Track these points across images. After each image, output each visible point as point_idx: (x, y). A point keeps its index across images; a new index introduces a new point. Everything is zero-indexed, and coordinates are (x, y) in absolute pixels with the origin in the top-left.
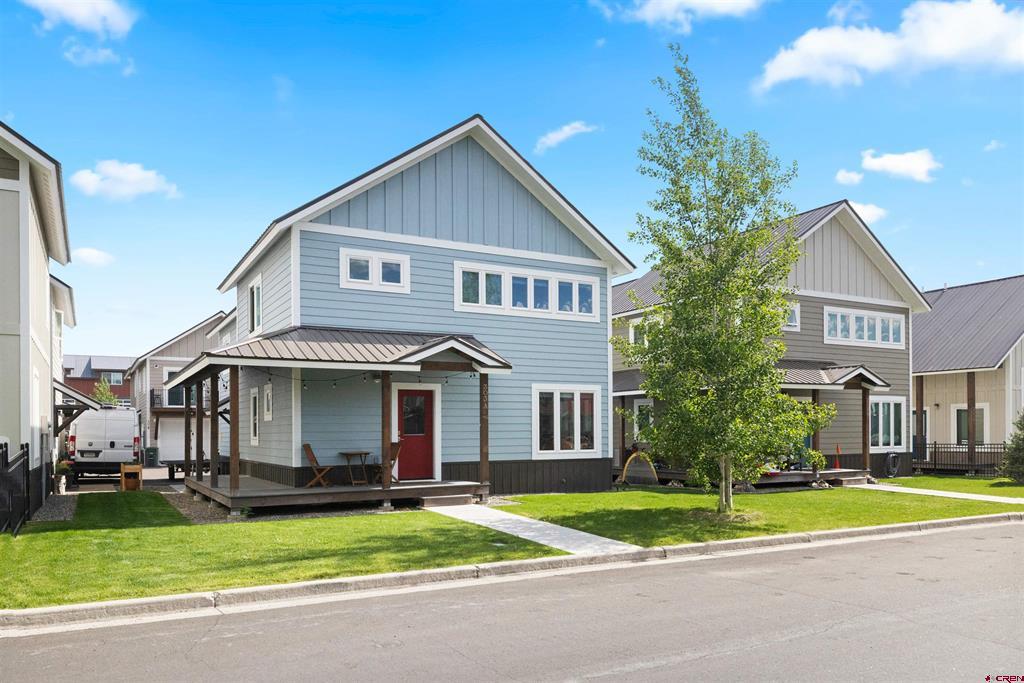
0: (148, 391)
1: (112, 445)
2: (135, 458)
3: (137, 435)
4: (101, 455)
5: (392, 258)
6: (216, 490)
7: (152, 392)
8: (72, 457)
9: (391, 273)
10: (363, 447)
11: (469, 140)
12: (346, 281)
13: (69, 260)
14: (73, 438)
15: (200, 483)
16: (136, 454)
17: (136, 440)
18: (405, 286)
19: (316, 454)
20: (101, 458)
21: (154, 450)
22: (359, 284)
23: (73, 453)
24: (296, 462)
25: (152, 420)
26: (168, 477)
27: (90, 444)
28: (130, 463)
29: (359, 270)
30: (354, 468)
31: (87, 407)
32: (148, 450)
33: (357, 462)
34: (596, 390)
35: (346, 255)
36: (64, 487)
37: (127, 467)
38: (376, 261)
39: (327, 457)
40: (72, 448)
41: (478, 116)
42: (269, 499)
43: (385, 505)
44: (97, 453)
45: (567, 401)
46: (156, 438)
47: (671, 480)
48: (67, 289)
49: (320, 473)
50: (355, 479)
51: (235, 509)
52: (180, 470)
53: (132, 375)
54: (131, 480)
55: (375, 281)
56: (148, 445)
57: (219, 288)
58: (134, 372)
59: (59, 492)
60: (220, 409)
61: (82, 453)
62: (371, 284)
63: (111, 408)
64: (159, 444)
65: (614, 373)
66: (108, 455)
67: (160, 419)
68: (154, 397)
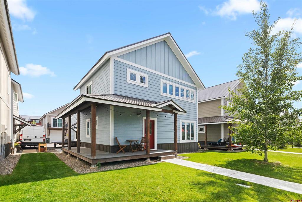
0: (47, 123)
1: (36, 137)
2: (44, 141)
3: (44, 134)
4: (31, 140)
5: (143, 75)
6: (79, 154)
7: (48, 123)
8: (21, 141)
9: (142, 80)
10: (135, 138)
11: (164, 42)
12: (129, 80)
13: (19, 74)
14: (22, 135)
15: (70, 150)
16: (44, 140)
17: (44, 136)
18: (146, 85)
19: (119, 141)
20: (31, 141)
21: (49, 139)
22: (133, 82)
23: (22, 140)
24: (111, 144)
25: (48, 131)
26: (54, 146)
27: (28, 137)
28: (42, 143)
29: (133, 77)
30: (133, 146)
31: (27, 125)
32: (47, 139)
33: (133, 144)
34: (194, 122)
35: (129, 71)
36: (16, 152)
37: (41, 144)
38: (138, 75)
39: (122, 142)
40: (21, 138)
41: (169, 33)
42: (107, 159)
43: (148, 159)
44: (30, 140)
45: (188, 126)
46: (49, 136)
47: (204, 148)
48: (19, 85)
49: (122, 148)
50: (133, 150)
51: (94, 164)
52: (58, 144)
53: (42, 120)
54: (43, 149)
55: (138, 82)
56: (47, 137)
57: (74, 89)
58: (43, 119)
59: (13, 153)
60: (71, 127)
61: (25, 140)
62: (137, 83)
63: (35, 126)
64: (50, 137)
65: (199, 118)
66: (34, 141)
67: (51, 131)
68: (49, 125)
